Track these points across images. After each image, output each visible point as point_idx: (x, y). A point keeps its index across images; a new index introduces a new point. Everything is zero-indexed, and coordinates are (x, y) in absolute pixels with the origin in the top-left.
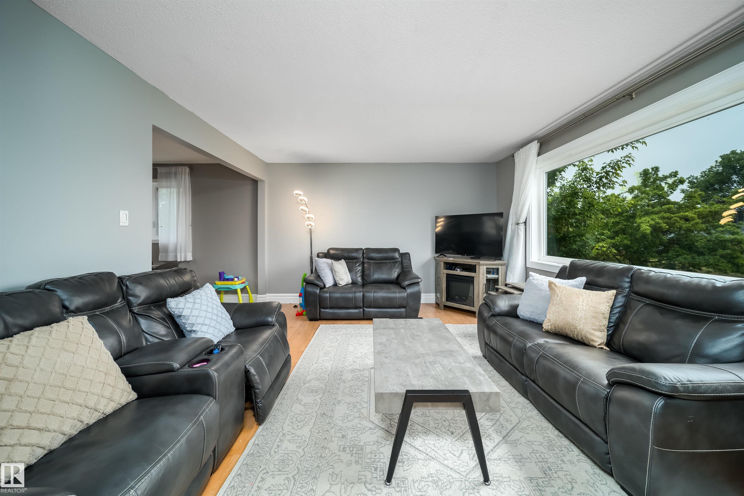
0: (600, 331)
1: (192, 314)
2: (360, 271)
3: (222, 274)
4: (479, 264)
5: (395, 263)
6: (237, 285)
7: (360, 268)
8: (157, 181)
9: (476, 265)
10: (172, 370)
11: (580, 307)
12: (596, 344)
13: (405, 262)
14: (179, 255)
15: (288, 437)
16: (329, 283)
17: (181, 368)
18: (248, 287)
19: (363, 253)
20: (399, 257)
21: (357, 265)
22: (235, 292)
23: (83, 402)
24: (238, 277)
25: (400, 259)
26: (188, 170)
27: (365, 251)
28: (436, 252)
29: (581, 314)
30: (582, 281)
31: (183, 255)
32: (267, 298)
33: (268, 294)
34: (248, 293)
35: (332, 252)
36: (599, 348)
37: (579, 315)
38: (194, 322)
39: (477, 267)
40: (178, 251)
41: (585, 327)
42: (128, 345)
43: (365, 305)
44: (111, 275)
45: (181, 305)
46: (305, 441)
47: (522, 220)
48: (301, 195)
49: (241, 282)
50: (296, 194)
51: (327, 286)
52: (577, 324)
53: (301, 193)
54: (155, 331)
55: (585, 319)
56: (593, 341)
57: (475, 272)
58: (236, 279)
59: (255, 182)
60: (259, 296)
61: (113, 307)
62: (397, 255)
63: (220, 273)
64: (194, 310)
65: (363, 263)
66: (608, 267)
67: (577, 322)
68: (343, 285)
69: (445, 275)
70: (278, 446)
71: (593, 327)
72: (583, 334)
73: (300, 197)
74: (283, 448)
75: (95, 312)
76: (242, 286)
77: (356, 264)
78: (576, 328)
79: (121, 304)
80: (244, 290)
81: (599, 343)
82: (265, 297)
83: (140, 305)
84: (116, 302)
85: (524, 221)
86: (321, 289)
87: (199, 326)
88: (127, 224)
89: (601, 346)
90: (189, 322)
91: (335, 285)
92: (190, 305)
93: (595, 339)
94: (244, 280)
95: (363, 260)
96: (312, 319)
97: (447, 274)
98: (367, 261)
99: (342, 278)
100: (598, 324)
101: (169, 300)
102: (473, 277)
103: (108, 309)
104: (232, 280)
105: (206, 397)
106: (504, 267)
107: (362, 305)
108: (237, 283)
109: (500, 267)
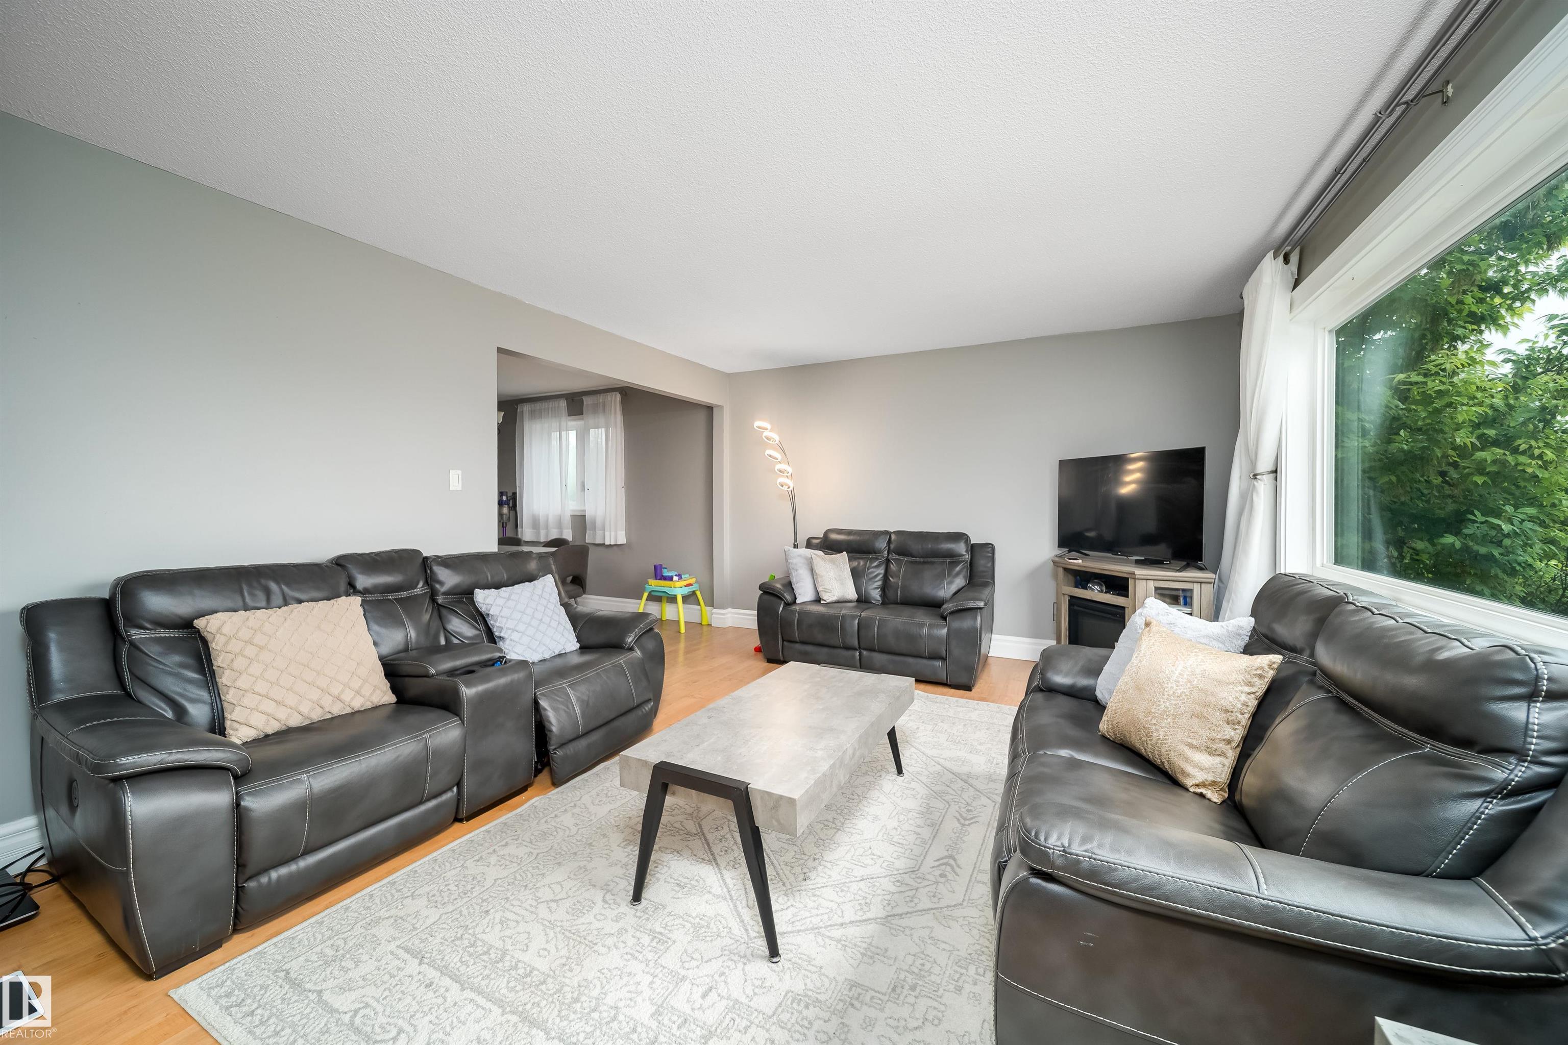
0: (1210, 754)
1: (502, 614)
2: (881, 576)
3: (659, 568)
4: (1133, 576)
5: (955, 564)
6: (678, 588)
7: (881, 571)
8: (583, 419)
9: (1127, 579)
10: (427, 676)
11: (1170, 685)
12: (1189, 782)
13: (981, 563)
14: (607, 534)
15: (577, 810)
16: (804, 594)
17: (437, 675)
18: (698, 593)
19: (889, 542)
20: (967, 551)
21: (875, 564)
22: (672, 599)
23: (325, 687)
24: (680, 576)
25: (967, 557)
26: (618, 397)
27: (893, 537)
28: (1061, 544)
29: (1167, 704)
30: (1241, 628)
31: (613, 533)
32: (729, 615)
33: (730, 610)
34: (699, 604)
35: (834, 536)
36: (1195, 793)
37: (1163, 706)
38: (502, 626)
39: (1131, 582)
40: (607, 527)
41: (1170, 737)
42: (417, 642)
43: (862, 645)
44: (417, 552)
45: (488, 601)
46: (591, 820)
47: (1264, 464)
48: (767, 429)
49: (684, 583)
50: (759, 427)
51: (798, 601)
52: (1154, 727)
53: (768, 426)
54: (458, 630)
55: (1175, 717)
56: (1183, 772)
57: (1127, 596)
58: (675, 578)
59: (709, 409)
60: (715, 611)
61: (412, 593)
62: (961, 548)
63: (655, 567)
64: (504, 609)
65: (888, 561)
66: (1310, 594)
67: (1154, 721)
68: (828, 601)
69: (1067, 598)
70: (556, 816)
71: (1189, 741)
72: (1163, 750)
73: (766, 433)
74: (558, 820)
75: (387, 596)
76: (686, 591)
77: (871, 562)
78: (1149, 736)
79: (422, 590)
80: (689, 598)
81: (1197, 782)
82: (723, 614)
83: (444, 594)
84: (415, 587)
85: (1271, 467)
86: (787, 604)
87: (509, 632)
88: (460, 488)
89: (1199, 790)
90: (497, 624)
91: (818, 600)
92: (500, 601)
93: (1189, 769)
94: (693, 581)
95: (888, 555)
96: (770, 661)
97: (1071, 597)
98: (896, 557)
99: (829, 587)
100: (1205, 733)
101: (477, 591)
102: (1124, 608)
103: (404, 594)
104: (671, 579)
105: (451, 715)
106: (1208, 589)
107: (856, 643)
108: (678, 584)
109: (1196, 588)
